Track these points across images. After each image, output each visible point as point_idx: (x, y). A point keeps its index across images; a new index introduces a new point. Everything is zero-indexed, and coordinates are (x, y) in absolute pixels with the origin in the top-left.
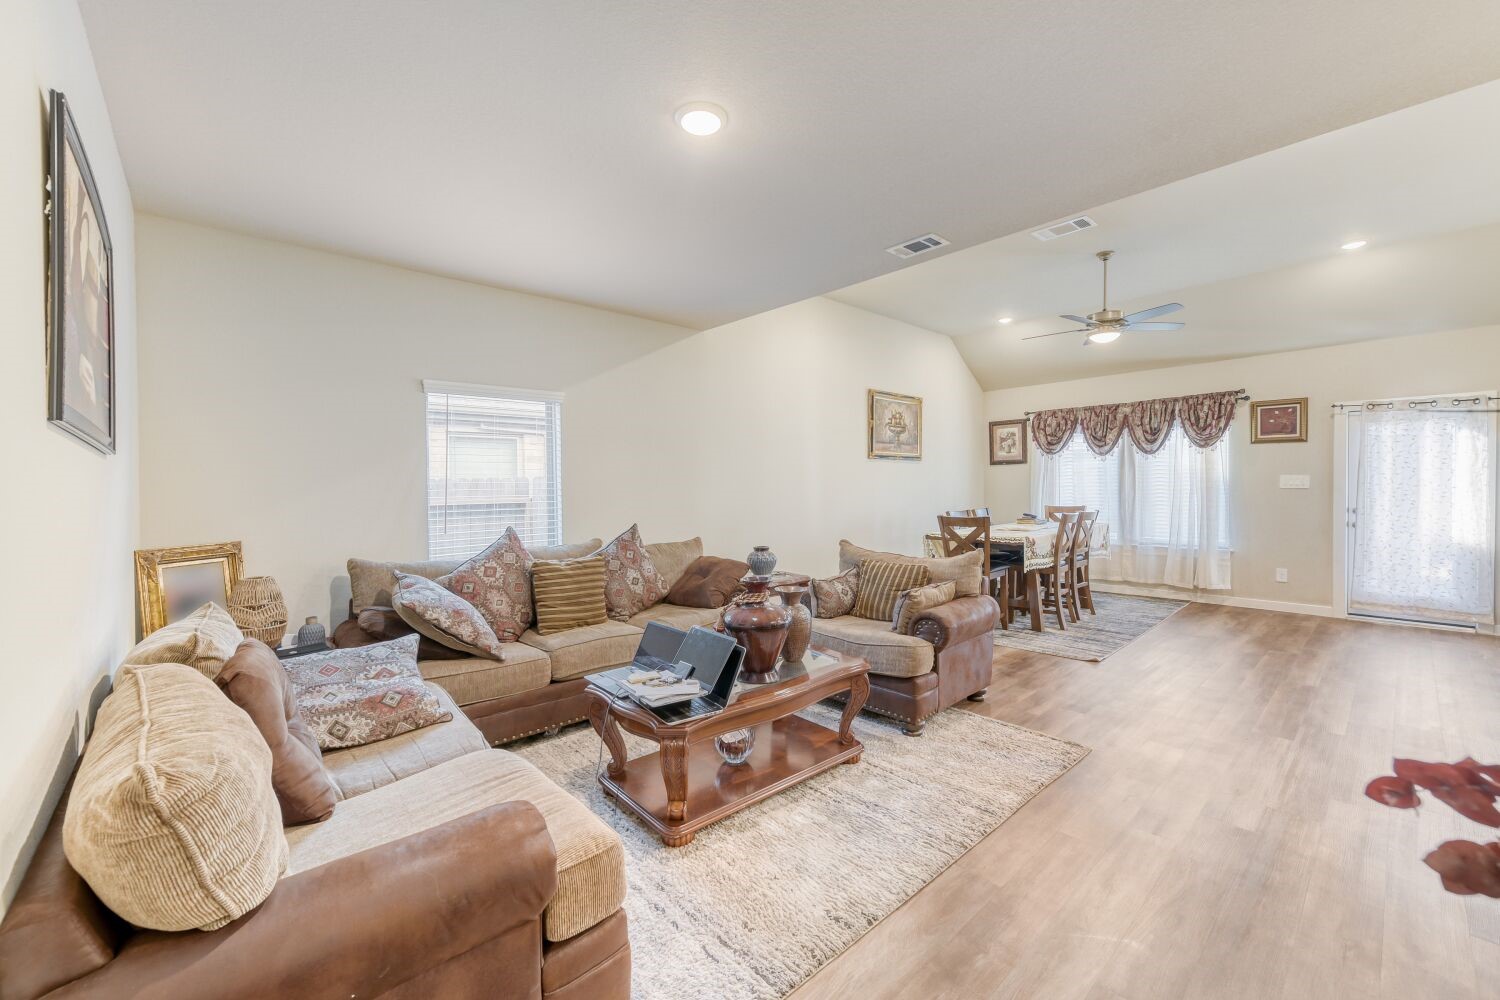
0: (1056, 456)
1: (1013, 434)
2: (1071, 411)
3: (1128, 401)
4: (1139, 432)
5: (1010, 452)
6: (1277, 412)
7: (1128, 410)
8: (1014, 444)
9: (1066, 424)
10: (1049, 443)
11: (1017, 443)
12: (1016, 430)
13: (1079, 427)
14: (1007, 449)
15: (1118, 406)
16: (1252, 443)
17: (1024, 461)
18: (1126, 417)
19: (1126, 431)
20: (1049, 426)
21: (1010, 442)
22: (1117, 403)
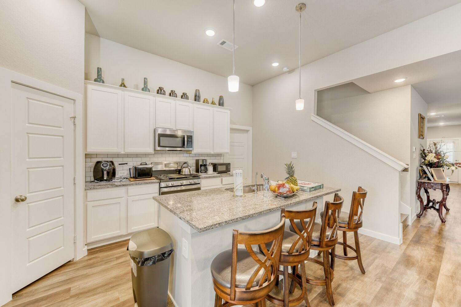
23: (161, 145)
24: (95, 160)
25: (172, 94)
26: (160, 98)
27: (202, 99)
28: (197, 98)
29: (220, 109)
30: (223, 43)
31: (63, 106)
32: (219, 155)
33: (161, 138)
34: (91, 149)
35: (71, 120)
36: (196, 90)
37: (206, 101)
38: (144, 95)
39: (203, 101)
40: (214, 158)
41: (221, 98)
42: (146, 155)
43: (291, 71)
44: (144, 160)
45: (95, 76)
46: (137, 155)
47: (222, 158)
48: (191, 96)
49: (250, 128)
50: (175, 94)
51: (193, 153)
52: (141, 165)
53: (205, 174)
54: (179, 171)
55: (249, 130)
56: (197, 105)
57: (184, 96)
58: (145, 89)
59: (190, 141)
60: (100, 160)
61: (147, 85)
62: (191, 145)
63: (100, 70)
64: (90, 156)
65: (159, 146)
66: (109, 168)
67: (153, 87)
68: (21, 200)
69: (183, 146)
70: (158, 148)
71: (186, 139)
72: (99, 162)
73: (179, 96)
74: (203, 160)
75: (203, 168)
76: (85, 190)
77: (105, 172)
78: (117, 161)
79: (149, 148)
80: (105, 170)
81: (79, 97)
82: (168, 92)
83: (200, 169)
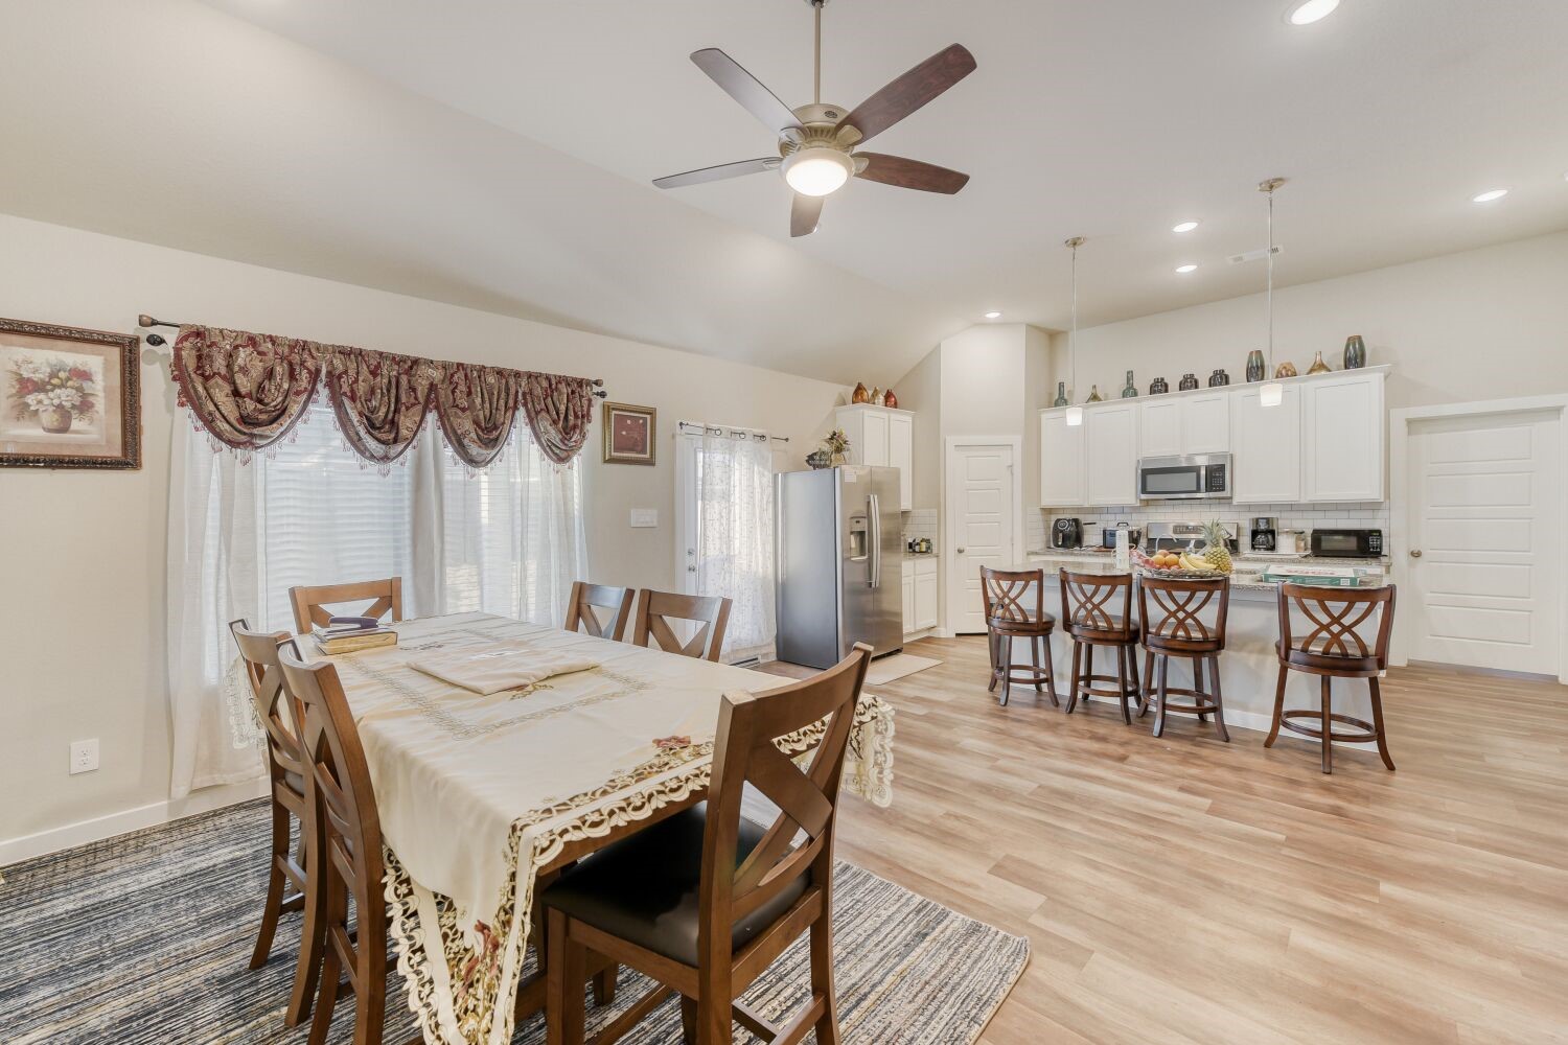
0: (259, 456)
1: (85, 375)
2: (305, 346)
3: (438, 357)
4: (466, 425)
5: (64, 429)
6: (629, 422)
7: (437, 375)
8: (85, 406)
9: (292, 376)
10: (245, 420)
11: (100, 404)
12: (100, 365)
13: (323, 392)
14: (49, 418)
15: (416, 362)
16: (605, 462)
17: (129, 459)
18: (432, 387)
19: (432, 417)
20: (244, 370)
21: (66, 396)
22: (413, 354)
23: (1149, 490)
24: (1054, 518)
25: (1188, 383)
26: (1160, 400)
27: (1271, 368)
28: (1256, 371)
29: (1355, 376)
31: (1000, 458)
33: (1148, 476)
34: (1047, 502)
35: (1007, 470)
36: (1251, 352)
37: (1284, 373)
38: (1131, 405)
39: (1275, 374)
41: (1352, 342)
42: (1122, 509)
45: (1056, 397)
46: (1108, 510)
48: (1237, 372)
50: (1191, 382)
51: (1235, 503)
52: (1118, 525)
53: (1269, 552)
55: (1563, 407)
57: (1220, 379)
58: (1130, 391)
59: (1218, 477)
60: (1060, 517)
61: (1132, 383)
62: (1219, 487)
63: (1061, 385)
64: (1048, 511)
65: (1144, 491)
66: (1069, 529)
67: (1142, 383)
68: (960, 551)
69: (1198, 490)
70: (1144, 497)
71: (1203, 472)
72: (1059, 520)
73: (1203, 381)
74: (1257, 520)
75: (1261, 538)
76: (1028, 554)
77: (1061, 535)
78: (1083, 518)
79: (1129, 494)
80: (1061, 531)
81: (1017, 440)
82: (1173, 384)
83: (1253, 541)
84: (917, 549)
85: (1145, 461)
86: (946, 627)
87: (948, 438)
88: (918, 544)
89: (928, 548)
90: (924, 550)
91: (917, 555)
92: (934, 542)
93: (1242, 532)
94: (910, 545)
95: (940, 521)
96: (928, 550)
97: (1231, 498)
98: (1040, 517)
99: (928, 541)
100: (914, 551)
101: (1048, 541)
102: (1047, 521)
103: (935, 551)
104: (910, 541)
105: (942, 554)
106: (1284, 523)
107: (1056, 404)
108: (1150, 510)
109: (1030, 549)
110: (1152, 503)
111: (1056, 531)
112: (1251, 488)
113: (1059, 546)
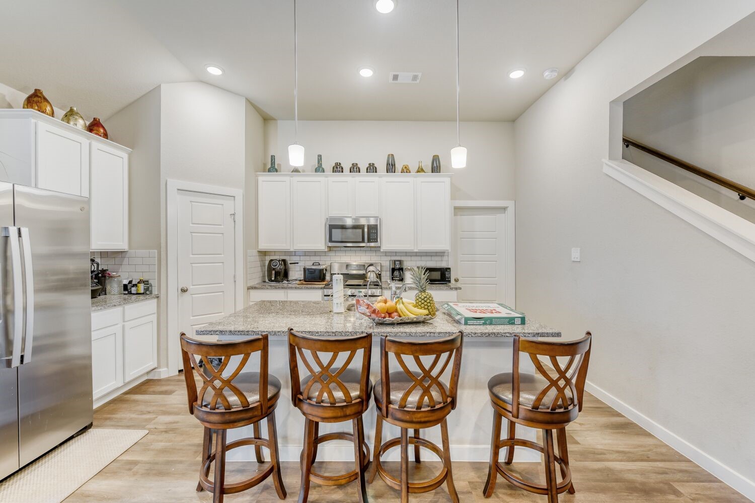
23: (333, 240)
24: (268, 258)
25: (355, 169)
26: (338, 177)
27: (399, 167)
28: (391, 167)
29: (435, 177)
30: (396, 77)
31: (223, 205)
32: (441, 254)
33: (333, 230)
34: (263, 246)
35: (231, 217)
36: (389, 155)
37: (406, 170)
38: (320, 178)
39: (400, 170)
40: (429, 258)
41: (436, 159)
42: (315, 253)
43: (567, 74)
44: (316, 259)
45: (269, 166)
46: (307, 254)
47: (445, 258)
48: (381, 166)
49: (510, 204)
50: (356, 169)
51: (382, 250)
52: (313, 265)
53: (400, 282)
54: (363, 277)
55: (507, 207)
56: (391, 177)
57: (372, 169)
58: (319, 169)
59: (375, 233)
60: (272, 258)
61: (321, 164)
62: (375, 239)
63: (273, 157)
64: (263, 253)
65: (331, 241)
66: (280, 267)
67: (328, 165)
68: (184, 291)
69: (363, 241)
70: (330, 244)
71: (366, 230)
72: (272, 260)
73: (363, 169)
74: (395, 261)
75: (396, 273)
76: (248, 289)
77: (273, 272)
78: (289, 260)
79: (320, 244)
80: (274, 269)
81: (239, 193)
82: (347, 167)
83: (392, 275)
84: (134, 290)
85: (332, 219)
86: (167, 366)
87: (170, 181)
88: (135, 285)
89: (147, 289)
90: (142, 291)
91: (134, 297)
92: (154, 283)
93: (384, 269)
94: (125, 287)
95: (161, 261)
96: (147, 291)
97: (380, 247)
98: (257, 258)
99: (146, 282)
100: (130, 293)
101: (264, 276)
102: (263, 261)
103: (155, 291)
104: (126, 282)
105: (163, 296)
106: (408, 263)
107: (269, 171)
108: (332, 254)
109: (249, 285)
110: (334, 249)
111: (270, 269)
112: (389, 241)
113: (272, 281)
